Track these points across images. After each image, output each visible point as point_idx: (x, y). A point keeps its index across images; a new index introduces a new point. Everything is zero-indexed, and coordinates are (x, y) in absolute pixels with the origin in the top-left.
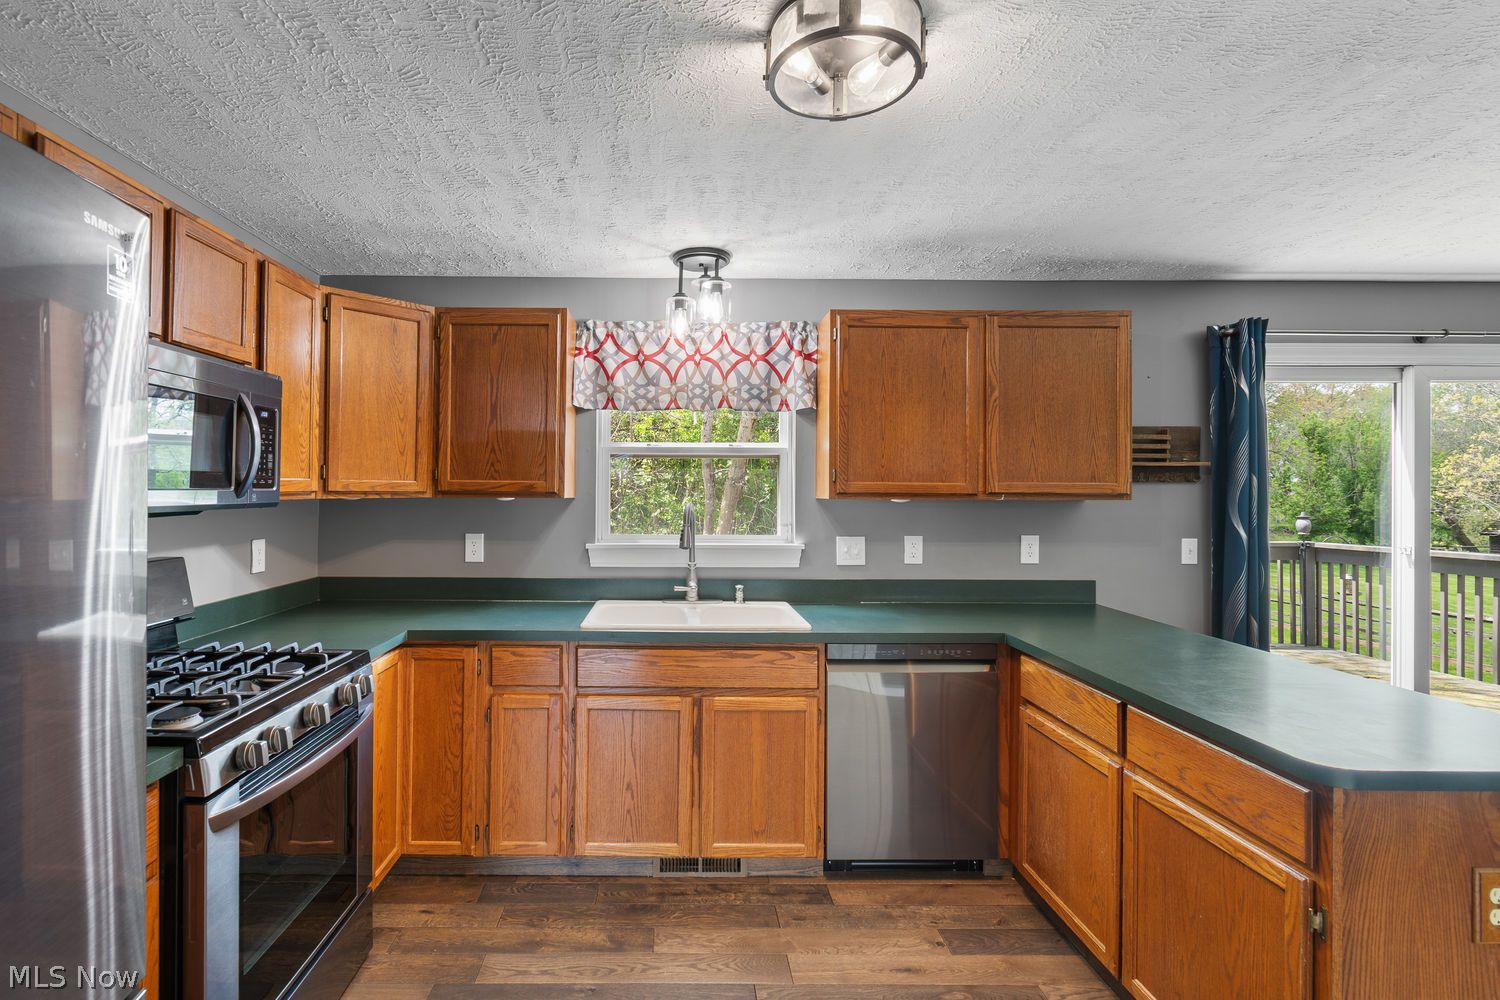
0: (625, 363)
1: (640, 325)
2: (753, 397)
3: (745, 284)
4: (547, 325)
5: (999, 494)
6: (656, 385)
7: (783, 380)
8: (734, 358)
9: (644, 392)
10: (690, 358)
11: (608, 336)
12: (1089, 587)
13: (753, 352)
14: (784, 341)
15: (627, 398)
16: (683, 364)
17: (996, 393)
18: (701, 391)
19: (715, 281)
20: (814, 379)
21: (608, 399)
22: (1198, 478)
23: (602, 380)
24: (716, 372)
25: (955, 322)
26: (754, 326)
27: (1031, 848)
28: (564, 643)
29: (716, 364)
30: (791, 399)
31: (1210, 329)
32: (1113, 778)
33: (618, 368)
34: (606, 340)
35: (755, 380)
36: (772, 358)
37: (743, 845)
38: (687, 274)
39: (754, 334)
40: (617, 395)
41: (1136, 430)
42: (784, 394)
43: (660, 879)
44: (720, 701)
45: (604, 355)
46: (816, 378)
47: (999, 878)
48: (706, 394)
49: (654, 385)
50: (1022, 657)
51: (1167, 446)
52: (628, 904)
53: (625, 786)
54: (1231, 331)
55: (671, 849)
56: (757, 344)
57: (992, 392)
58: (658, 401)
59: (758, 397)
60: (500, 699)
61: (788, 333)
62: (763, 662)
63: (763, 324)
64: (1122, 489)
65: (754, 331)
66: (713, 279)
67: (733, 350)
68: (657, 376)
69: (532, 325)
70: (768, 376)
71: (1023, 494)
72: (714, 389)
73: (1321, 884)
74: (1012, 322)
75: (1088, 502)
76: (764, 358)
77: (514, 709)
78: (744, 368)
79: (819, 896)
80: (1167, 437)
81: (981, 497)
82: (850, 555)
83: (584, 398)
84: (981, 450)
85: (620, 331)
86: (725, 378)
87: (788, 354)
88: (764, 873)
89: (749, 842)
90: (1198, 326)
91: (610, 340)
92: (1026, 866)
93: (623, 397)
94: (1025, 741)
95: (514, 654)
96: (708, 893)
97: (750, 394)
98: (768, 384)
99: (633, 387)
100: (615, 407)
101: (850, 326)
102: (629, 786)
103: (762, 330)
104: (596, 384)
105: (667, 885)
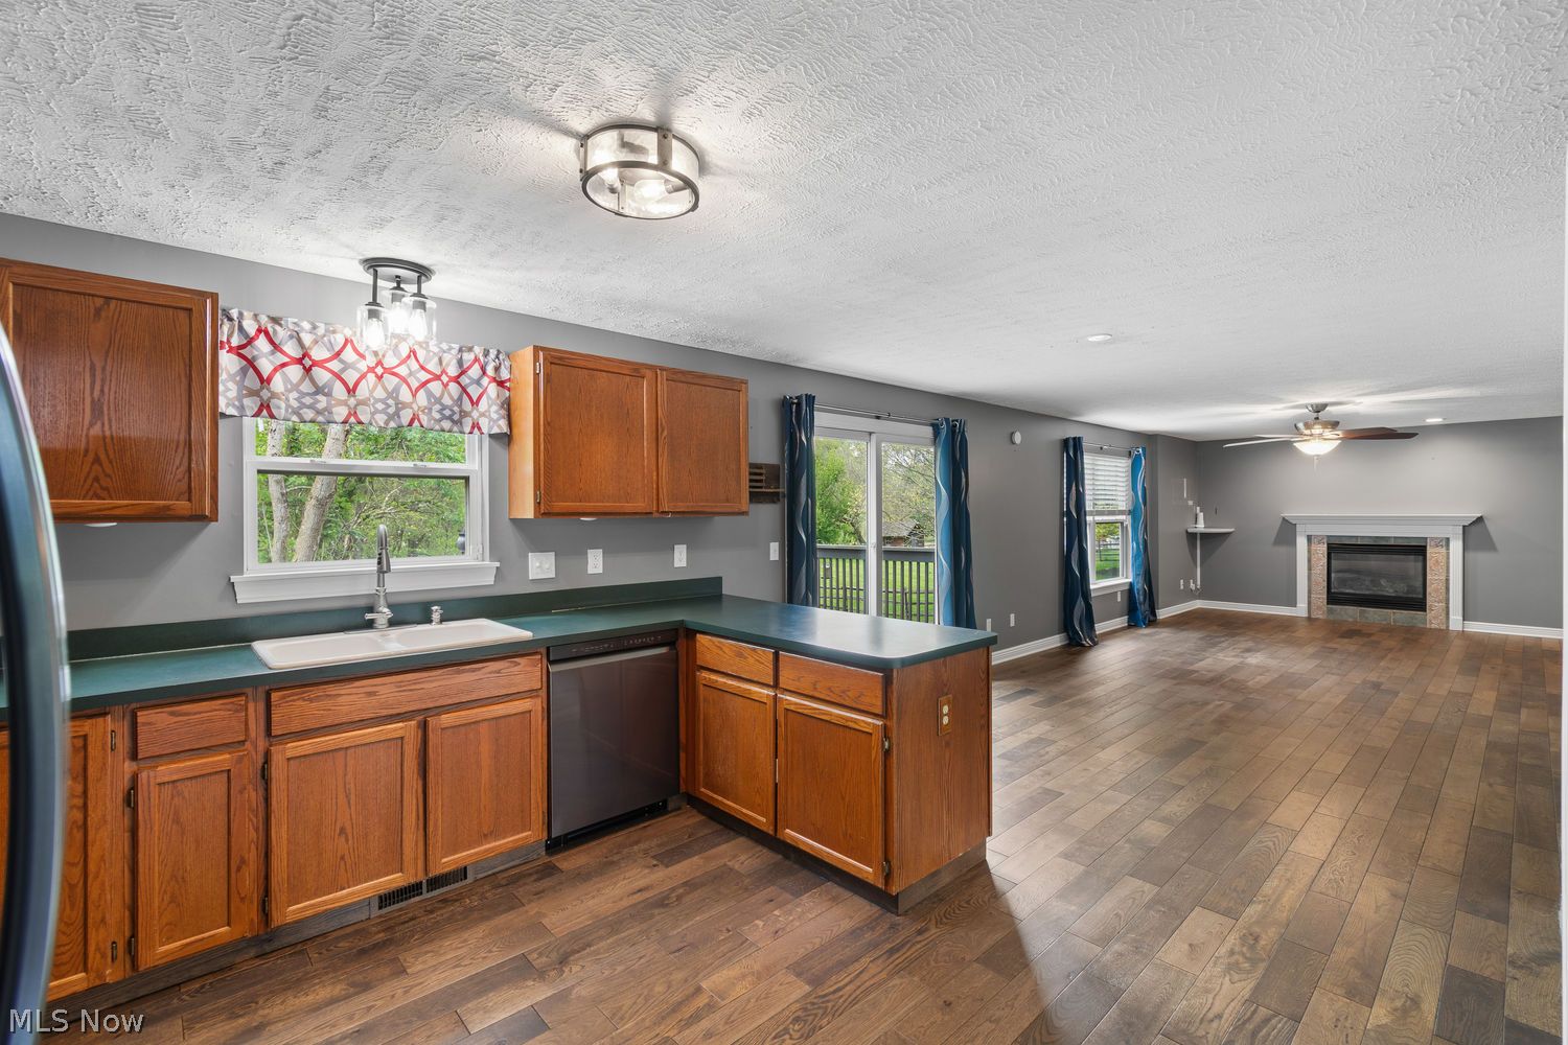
0: (284, 365)
1: (306, 325)
2: (444, 417)
3: (447, 304)
4: (190, 310)
5: (667, 513)
6: (328, 395)
7: (475, 403)
8: (424, 376)
9: (312, 401)
10: (371, 370)
11: (259, 331)
12: (717, 582)
13: (444, 372)
14: (476, 366)
15: (288, 406)
16: (363, 377)
17: (665, 433)
18: (384, 406)
19: (416, 298)
20: (508, 408)
21: (262, 405)
22: (779, 500)
23: (252, 381)
24: (404, 390)
25: (636, 371)
26: (445, 346)
27: (707, 775)
28: (249, 691)
29: (404, 380)
30: (484, 423)
31: (785, 397)
32: (770, 703)
33: (276, 370)
34: (257, 336)
35: (447, 401)
36: (464, 380)
37: (472, 851)
38: (380, 283)
39: (445, 355)
40: (274, 402)
41: (752, 466)
42: (475, 417)
43: (380, 916)
44: (447, 719)
45: (256, 353)
46: (509, 405)
47: (679, 809)
48: (391, 410)
49: (325, 395)
50: (698, 635)
51: (763, 478)
52: (355, 950)
53: (338, 831)
54: (796, 401)
55: (393, 880)
56: (448, 365)
57: (663, 431)
58: (331, 413)
59: (450, 418)
60: (152, 774)
61: (482, 359)
62: (490, 673)
63: (457, 346)
64: (744, 509)
65: (444, 352)
66: (414, 295)
67: (423, 368)
68: (329, 385)
69: (166, 306)
70: (460, 398)
71: (684, 512)
72: (401, 406)
73: (888, 723)
74: (677, 376)
75: (717, 518)
76: (456, 379)
77: (174, 782)
78: (435, 387)
79: (549, 870)
80: (763, 471)
81: (656, 515)
82: (541, 569)
83: (226, 401)
84: (655, 478)
85: (277, 328)
86: (414, 396)
87: (480, 378)
88: (490, 873)
89: (479, 846)
90: (778, 395)
91: (262, 336)
92: (703, 790)
93: (283, 405)
94: (702, 698)
95: (172, 714)
96: (440, 908)
97: (442, 414)
98: (460, 406)
99: (295, 395)
100: (272, 416)
101: (551, 363)
102: (342, 830)
103: (454, 352)
104: (241, 386)
105: (391, 919)
